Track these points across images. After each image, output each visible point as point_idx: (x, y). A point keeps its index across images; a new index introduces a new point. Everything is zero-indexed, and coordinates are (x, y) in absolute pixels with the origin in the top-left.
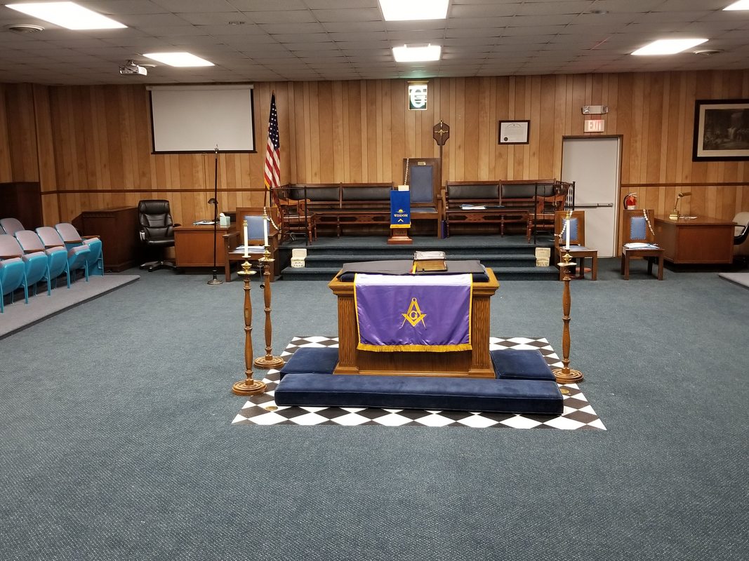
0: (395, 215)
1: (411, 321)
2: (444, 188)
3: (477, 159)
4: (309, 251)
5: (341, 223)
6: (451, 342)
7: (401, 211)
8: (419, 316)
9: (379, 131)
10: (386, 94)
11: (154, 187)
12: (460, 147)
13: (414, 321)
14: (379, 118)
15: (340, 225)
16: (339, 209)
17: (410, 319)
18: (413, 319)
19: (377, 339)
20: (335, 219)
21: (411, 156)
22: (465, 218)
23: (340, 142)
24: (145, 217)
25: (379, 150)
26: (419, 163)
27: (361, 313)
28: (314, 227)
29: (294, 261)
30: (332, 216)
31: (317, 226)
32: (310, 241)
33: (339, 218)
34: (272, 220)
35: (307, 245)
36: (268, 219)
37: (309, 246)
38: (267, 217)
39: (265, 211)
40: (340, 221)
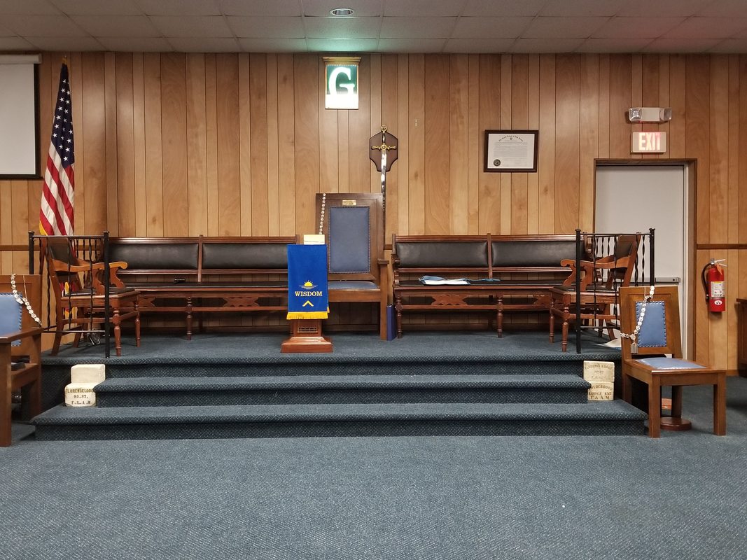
0: (297, 294)
2: (390, 247)
3: (448, 197)
4: (111, 370)
5: (195, 309)
7: (308, 284)
9: (272, 145)
10: (285, 79)
12: (416, 175)
14: (272, 122)
15: (193, 313)
16: (196, 284)
20: (182, 302)
22: (429, 300)
23: (200, 162)
25: (273, 178)
26: (346, 203)
28: (135, 317)
29: (73, 391)
30: (177, 296)
31: (144, 316)
32: (118, 346)
33: (193, 299)
34: (27, 303)
35: (108, 355)
36: (19, 300)
37: (113, 358)
38: (16, 296)
39: (13, 282)
40: (194, 305)
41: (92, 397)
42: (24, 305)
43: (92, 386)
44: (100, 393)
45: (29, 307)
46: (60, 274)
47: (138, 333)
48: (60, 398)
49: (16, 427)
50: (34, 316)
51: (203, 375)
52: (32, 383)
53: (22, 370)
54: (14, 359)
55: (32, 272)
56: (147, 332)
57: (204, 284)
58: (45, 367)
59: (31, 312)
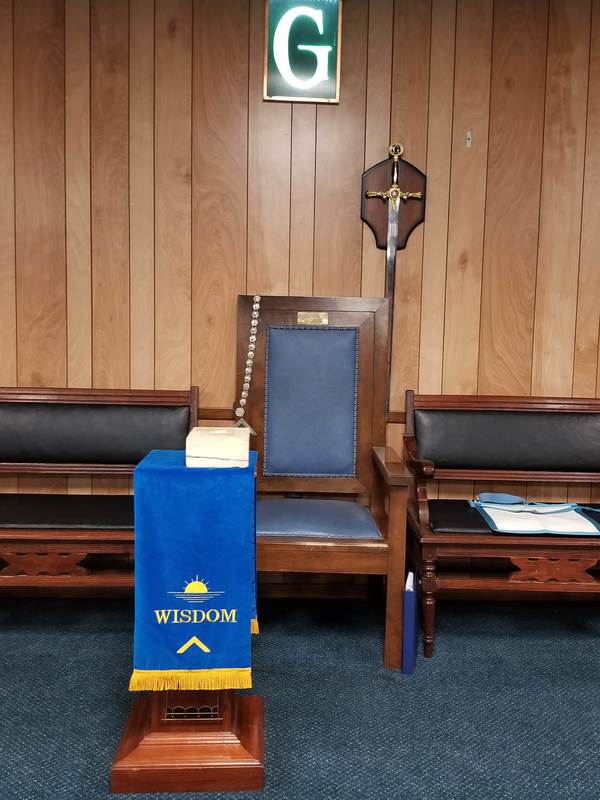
0: (162, 617)
2: (400, 418)
3: (532, 310)
7: (196, 587)
12: (464, 261)
14: (141, 127)
25: (141, 256)
26: (304, 318)
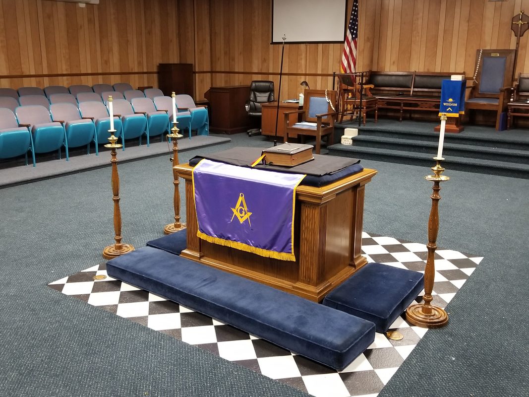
0: (445, 104)
1: (239, 218)
4: (360, 132)
5: (404, 108)
6: (275, 248)
7: (451, 100)
8: (245, 214)
9: (457, 23)
11: (271, 71)
13: (242, 217)
15: (403, 110)
16: (409, 95)
17: (238, 215)
18: (241, 215)
19: (210, 230)
20: (399, 104)
21: (485, 47)
23: (418, 33)
24: (255, 95)
25: (455, 41)
26: (493, 55)
27: (197, 200)
28: (375, 110)
29: (344, 138)
30: (397, 101)
31: (380, 109)
32: (365, 122)
33: (404, 103)
34: (330, 102)
35: (360, 126)
36: (328, 101)
37: (362, 127)
38: (327, 99)
39: (326, 93)
40: (404, 106)
41: (351, 142)
42: (329, 103)
43: (351, 137)
44: (355, 140)
45: (331, 104)
46: (344, 90)
47: (376, 117)
48: (339, 142)
49: (322, 150)
50: (332, 107)
51: (397, 138)
52: (330, 134)
53: (326, 128)
54: (323, 123)
55: (334, 89)
56: (380, 117)
57: (413, 96)
58: (336, 128)
59: (332, 106)
